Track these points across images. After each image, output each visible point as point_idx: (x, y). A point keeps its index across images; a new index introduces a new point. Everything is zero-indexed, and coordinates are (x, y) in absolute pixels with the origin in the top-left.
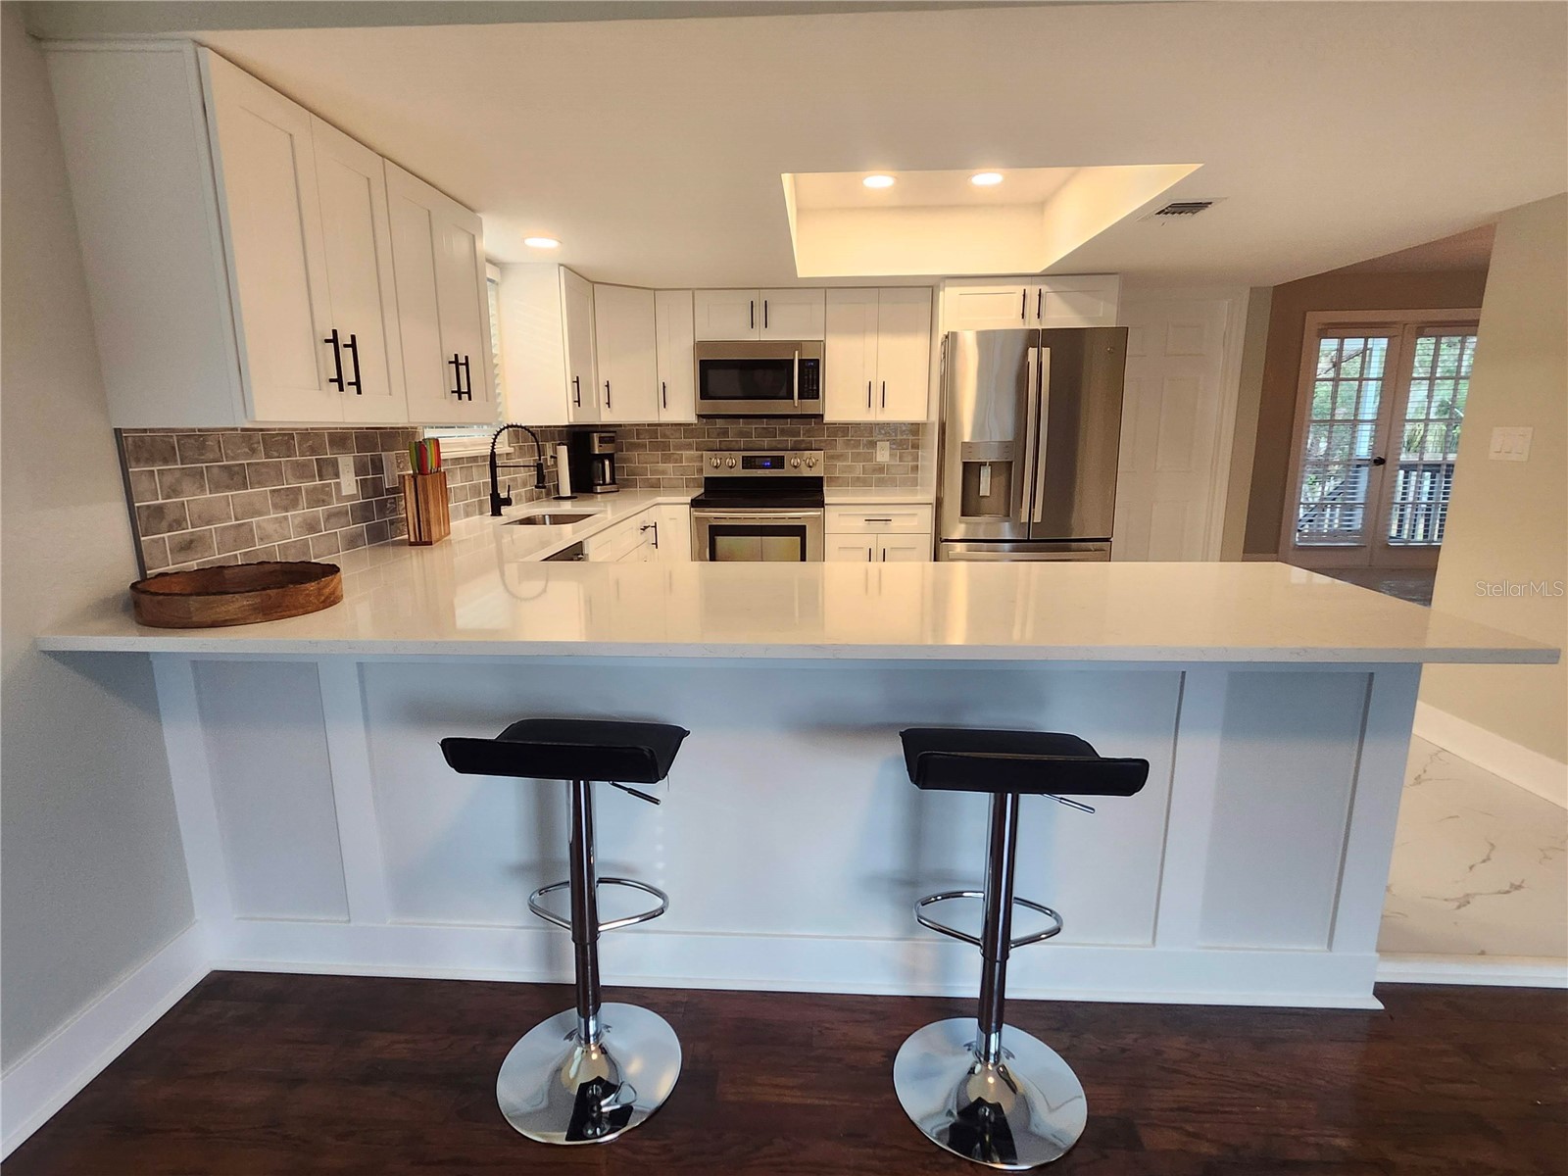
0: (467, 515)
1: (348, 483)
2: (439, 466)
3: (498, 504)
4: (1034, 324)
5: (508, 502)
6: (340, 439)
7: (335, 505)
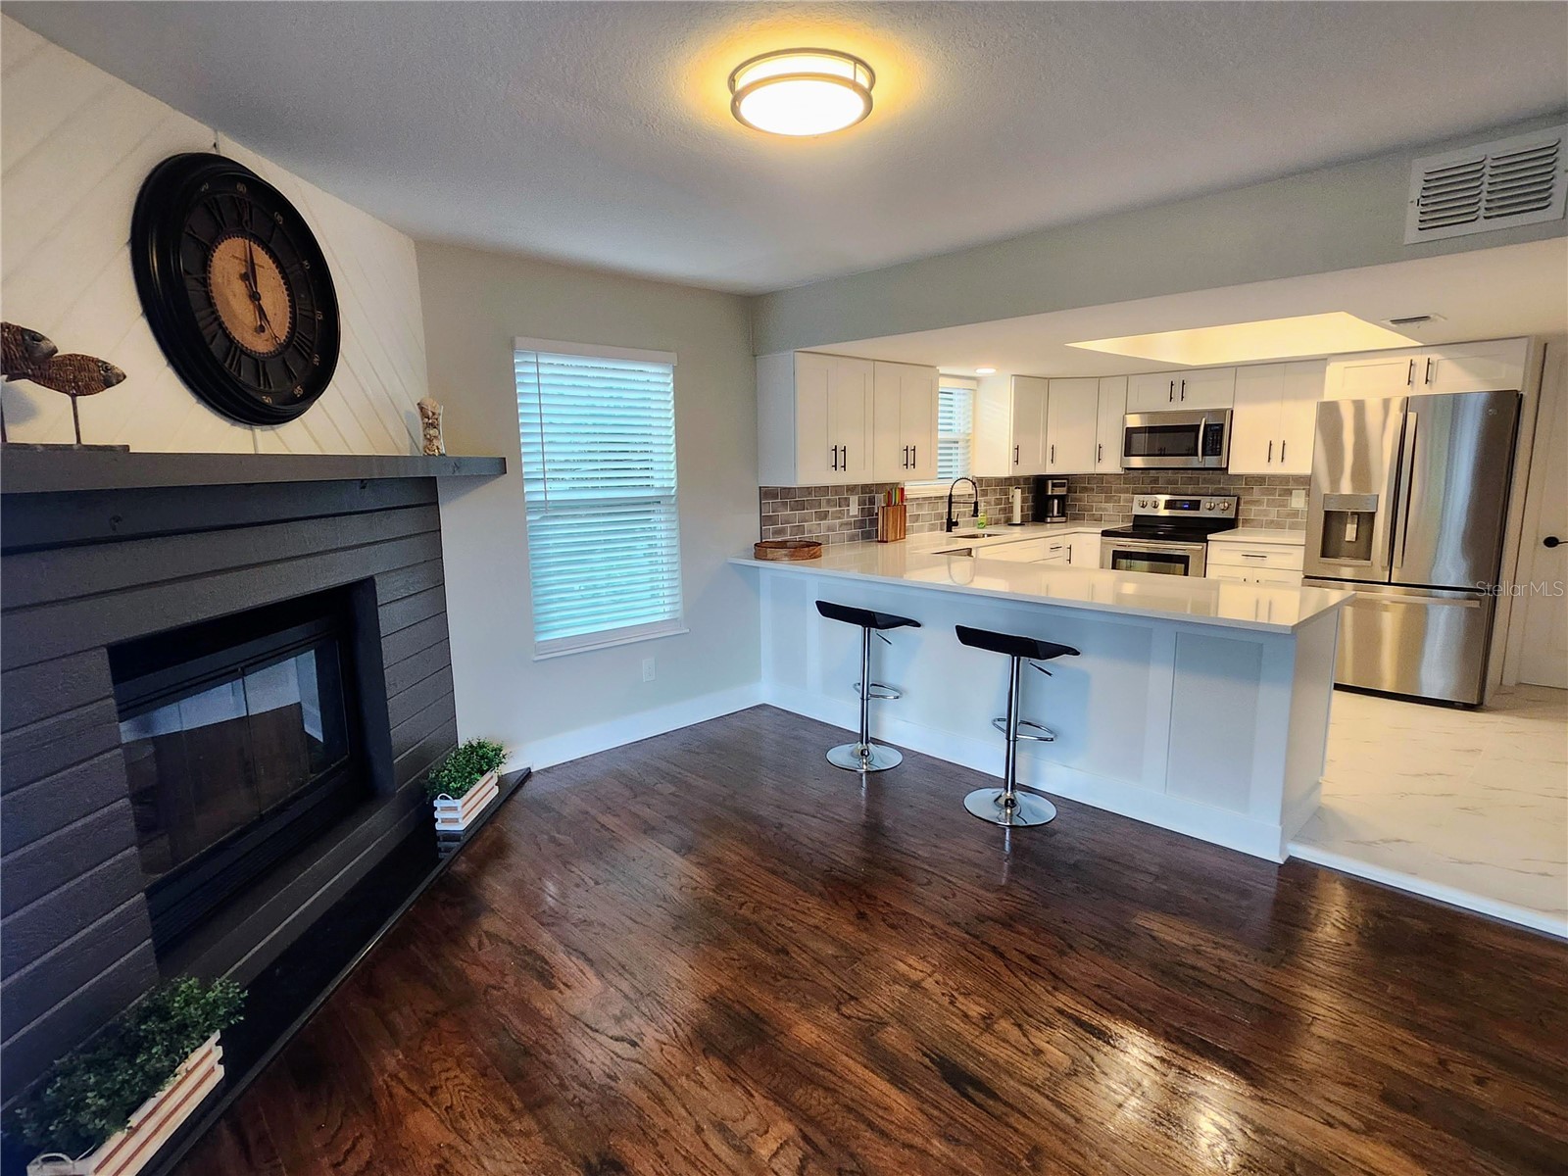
0: (931, 530)
1: (854, 509)
2: (902, 502)
3: (951, 525)
4: (1421, 389)
5: (956, 524)
6: (852, 489)
7: (845, 520)
